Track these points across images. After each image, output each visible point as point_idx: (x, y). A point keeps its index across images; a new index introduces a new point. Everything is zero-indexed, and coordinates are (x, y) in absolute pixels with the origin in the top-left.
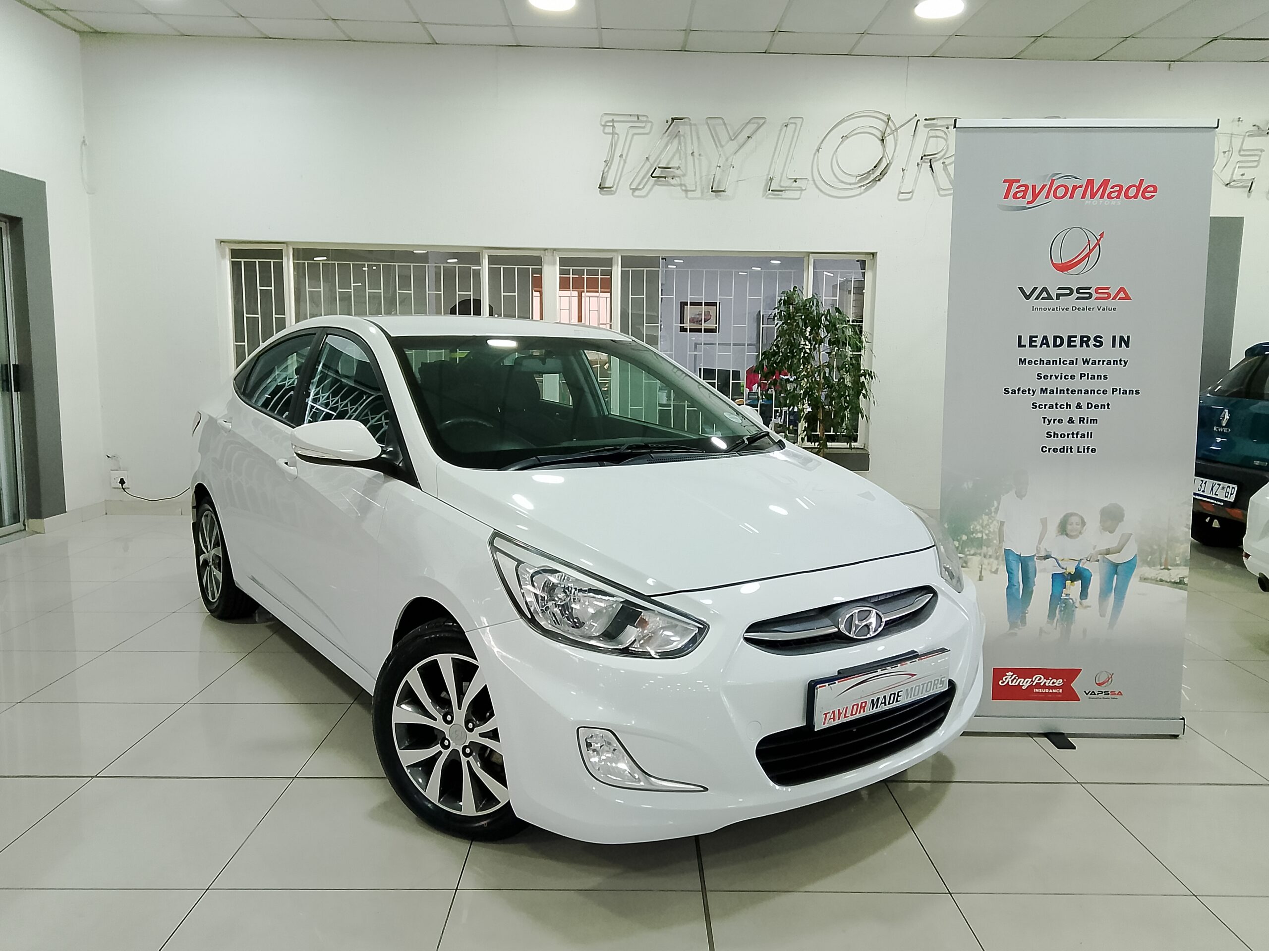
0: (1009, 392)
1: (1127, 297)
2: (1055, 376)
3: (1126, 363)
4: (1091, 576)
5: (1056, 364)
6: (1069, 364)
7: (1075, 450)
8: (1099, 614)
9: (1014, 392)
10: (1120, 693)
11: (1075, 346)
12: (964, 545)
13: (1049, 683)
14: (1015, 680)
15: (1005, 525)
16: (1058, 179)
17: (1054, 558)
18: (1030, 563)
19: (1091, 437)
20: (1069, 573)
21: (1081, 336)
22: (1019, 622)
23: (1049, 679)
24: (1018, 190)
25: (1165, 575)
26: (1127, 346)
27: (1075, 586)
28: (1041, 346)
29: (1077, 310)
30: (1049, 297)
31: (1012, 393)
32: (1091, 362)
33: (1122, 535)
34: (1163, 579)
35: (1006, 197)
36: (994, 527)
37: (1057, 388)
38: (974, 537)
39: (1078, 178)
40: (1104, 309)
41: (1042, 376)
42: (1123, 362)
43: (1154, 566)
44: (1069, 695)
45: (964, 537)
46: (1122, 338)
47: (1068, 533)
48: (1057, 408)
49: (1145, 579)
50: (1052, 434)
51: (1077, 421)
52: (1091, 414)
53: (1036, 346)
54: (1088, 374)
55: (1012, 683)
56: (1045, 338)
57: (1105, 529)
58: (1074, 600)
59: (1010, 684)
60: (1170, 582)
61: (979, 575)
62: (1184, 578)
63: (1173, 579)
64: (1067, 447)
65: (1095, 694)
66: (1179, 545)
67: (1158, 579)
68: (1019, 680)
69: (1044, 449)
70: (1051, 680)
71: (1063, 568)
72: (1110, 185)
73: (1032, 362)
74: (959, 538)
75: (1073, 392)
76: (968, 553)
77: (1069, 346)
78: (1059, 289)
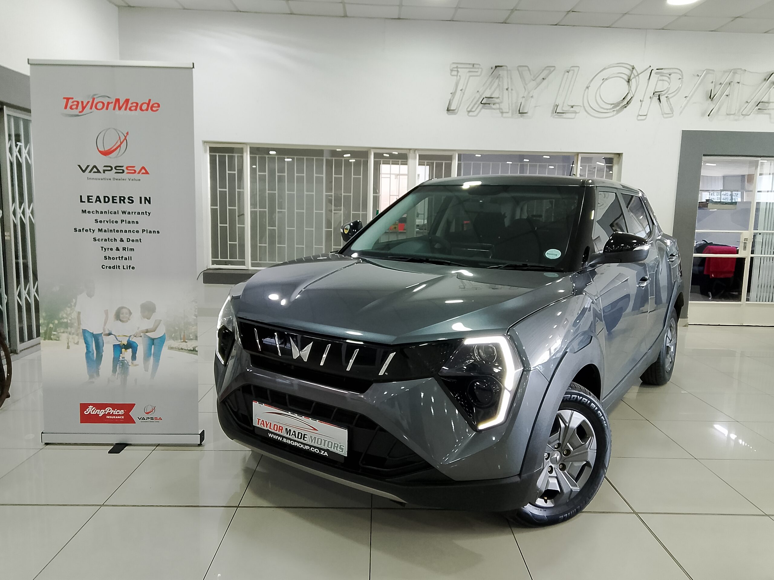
0: (77, 231)
1: (147, 173)
2: (106, 221)
3: (149, 214)
4: (138, 346)
5: (106, 213)
6: (114, 213)
7: (121, 267)
8: (144, 369)
9: (80, 231)
10: (160, 419)
11: (116, 203)
12: (56, 326)
13: (115, 413)
14: (94, 411)
15: (81, 313)
16: (97, 98)
17: (114, 335)
18: (100, 338)
19: (131, 260)
20: (124, 344)
21: (120, 197)
22: (95, 375)
23: (114, 410)
24: (72, 104)
25: (184, 345)
26: (149, 202)
27: (128, 352)
28: (96, 202)
29: (116, 180)
30: (99, 172)
31: (79, 231)
32: (127, 213)
33: (156, 320)
34: (183, 348)
35: (66, 108)
36: (74, 315)
37: (108, 229)
38: (63, 322)
39: (109, 97)
40: (133, 180)
41: (99, 221)
42: (147, 213)
43: (177, 340)
44: (129, 420)
45: (56, 322)
46: (146, 198)
47: (121, 319)
48: (109, 241)
49: (171, 348)
50: (107, 258)
51: (121, 249)
52: (130, 245)
53: (92, 202)
54: (126, 221)
55: (92, 412)
56: (98, 197)
57: (144, 317)
58: (128, 361)
59: (91, 413)
60: (188, 350)
61: (67, 345)
62: (195, 347)
63: (189, 348)
64: (117, 266)
65: (145, 419)
66: (191, 327)
67: (180, 348)
68: (97, 410)
69: (103, 267)
70: (116, 411)
71: (119, 341)
72: (130, 102)
73: (90, 212)
74: (53, 322)
75: (117, 231)
76: (59, 331)
77: (113, 202)
78: (105, 166)
